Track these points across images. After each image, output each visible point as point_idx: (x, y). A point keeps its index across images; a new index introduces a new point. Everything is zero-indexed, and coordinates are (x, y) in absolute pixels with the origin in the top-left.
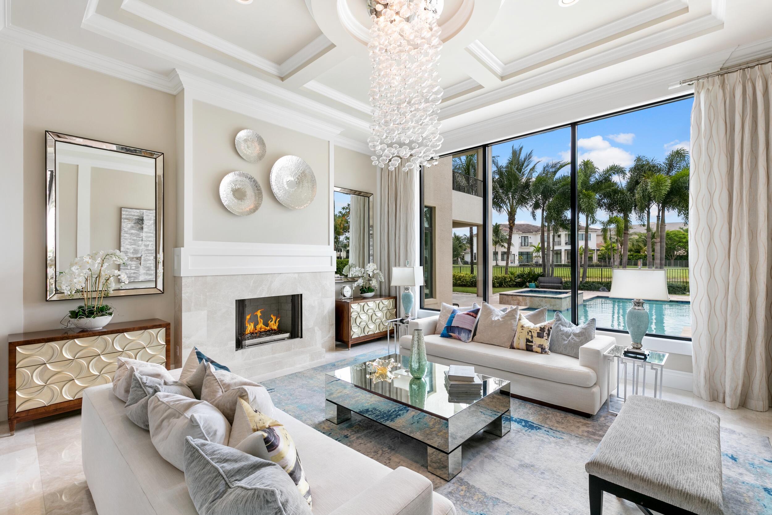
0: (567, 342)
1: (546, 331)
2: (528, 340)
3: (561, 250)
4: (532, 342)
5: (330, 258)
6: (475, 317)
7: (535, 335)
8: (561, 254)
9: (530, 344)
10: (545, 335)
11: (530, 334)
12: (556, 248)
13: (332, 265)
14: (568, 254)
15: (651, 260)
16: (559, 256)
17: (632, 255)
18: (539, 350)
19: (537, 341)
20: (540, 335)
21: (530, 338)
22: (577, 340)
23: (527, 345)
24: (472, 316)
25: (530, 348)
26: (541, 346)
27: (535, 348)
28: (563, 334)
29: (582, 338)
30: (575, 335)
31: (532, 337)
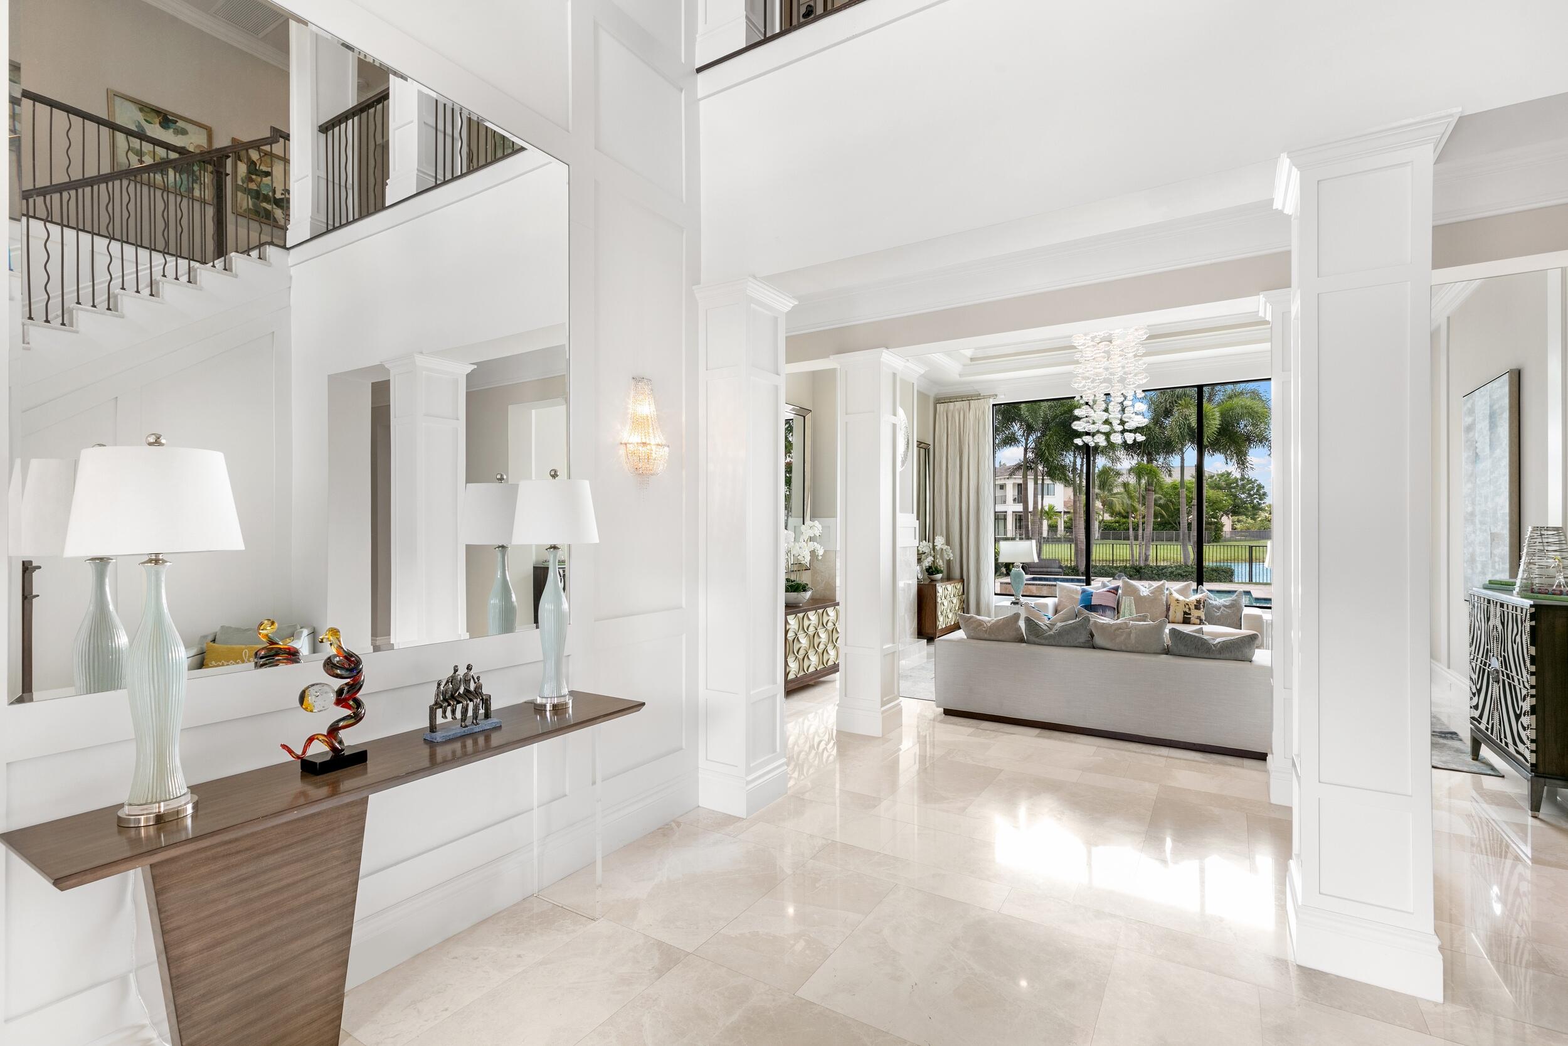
0: (1218, 614)
1: (1202, 604)
2: (1185, 613)
3: (1006, 512)
4: (1190, 614)
5: (914, 529)
6: (1117, 595)
7: (1192, 607)
8: (1005, 519)
9: (1188, 616)
10: (1201, 607)
11: (1187, 606)
12: (1000, 508)
13: (915, 539)
14: (1016, 519)
15: (1187, 531)
16: (1001, 523)
17: (1118, 522)
18: (1198, 621)
19: (1195, 613)
20: (1197, 607)
21: (1187, 611)
22: (1230, 611)
23: (1184, 617)
24: (1114, 593)
25: (1188, 621)
26: (1199, 618)
27: (1193, 620)
28: (1213, 607)
29: (1234, 609)
30: (1225, 606)
31: (1190, 609)
